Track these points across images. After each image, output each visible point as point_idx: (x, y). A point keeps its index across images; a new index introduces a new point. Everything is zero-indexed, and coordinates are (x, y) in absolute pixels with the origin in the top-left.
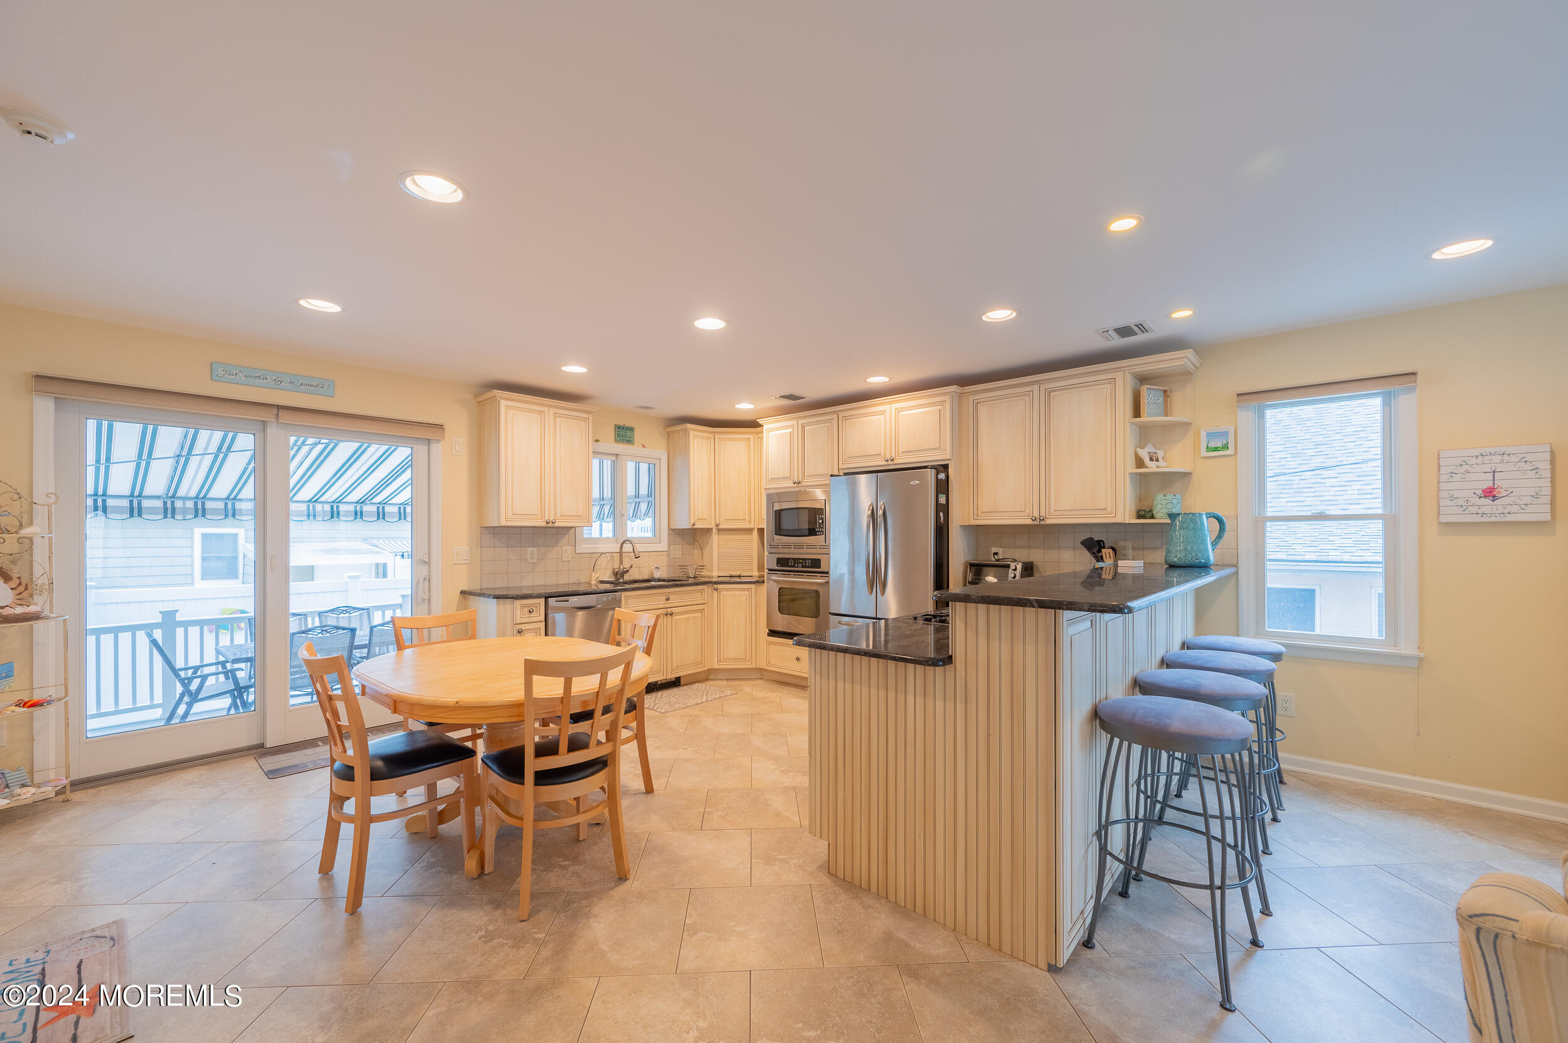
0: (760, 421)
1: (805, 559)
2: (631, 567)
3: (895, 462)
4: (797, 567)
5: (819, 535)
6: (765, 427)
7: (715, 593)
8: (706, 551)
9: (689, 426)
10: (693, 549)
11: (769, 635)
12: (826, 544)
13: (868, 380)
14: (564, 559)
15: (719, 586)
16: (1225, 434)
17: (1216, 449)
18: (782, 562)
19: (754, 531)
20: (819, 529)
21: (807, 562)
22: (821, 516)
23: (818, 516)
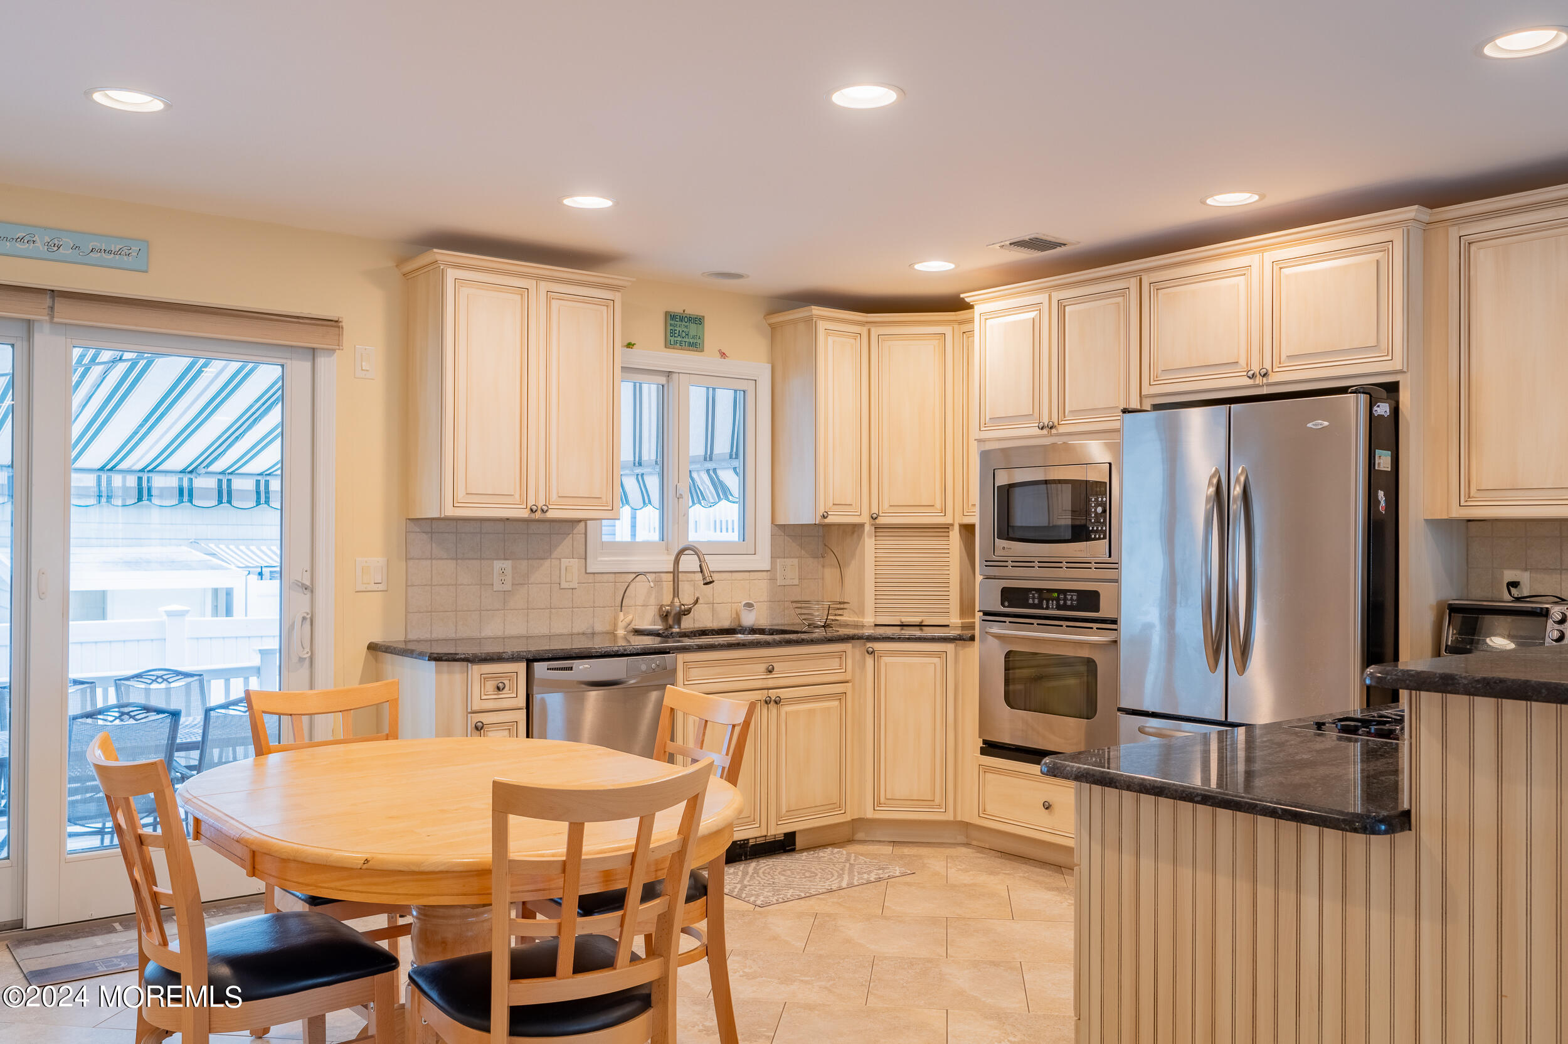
0: (968, 297)
1: (1064, 592)
2: (696, 602)
3: (1273, 378)
4: (1047, 608)
5: (1095, 539)
6: (978, 309)
7: (869, 660)
8: (851, 571)
9: (816, 310)
10: (823, 566)
11: (983, 752)
12: (1110, 560)
13: (1209, 201)
14: (564, 585)
15: (878, 646)
18: (1010, 596)
19: (953, 530)
20: (1097, 528)
21: (1069, 597)
22: (1100, 499)
23: (1093, 500)
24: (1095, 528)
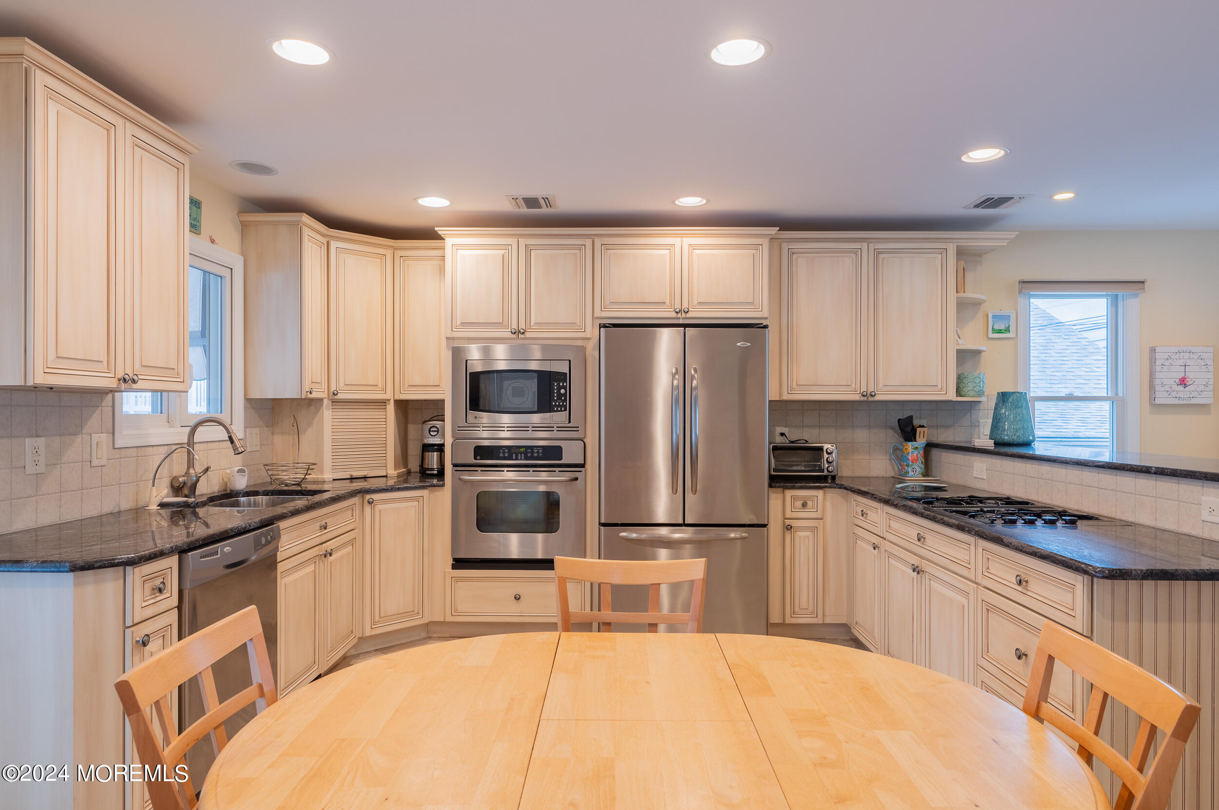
0: (441, 231)
1: (532, 447)
2: (207, 470)
3: (689, 315)
4: (521, 459)
5: (557, 411)
6: (449, 242)
7: (368, 509)
8: (307, 437)
9: (306, 219)
10: (273, 434)
11: (454, 567)
12: (570, 425)
14: (95, 462)
15: (375, 496)
16: (1007, 318)
17: (1000, 331)
19: (389, 404)
20: (559, 404)
21: (536, 451)
22: (561, 384)
23: (556, 384)
24: (557, 404)
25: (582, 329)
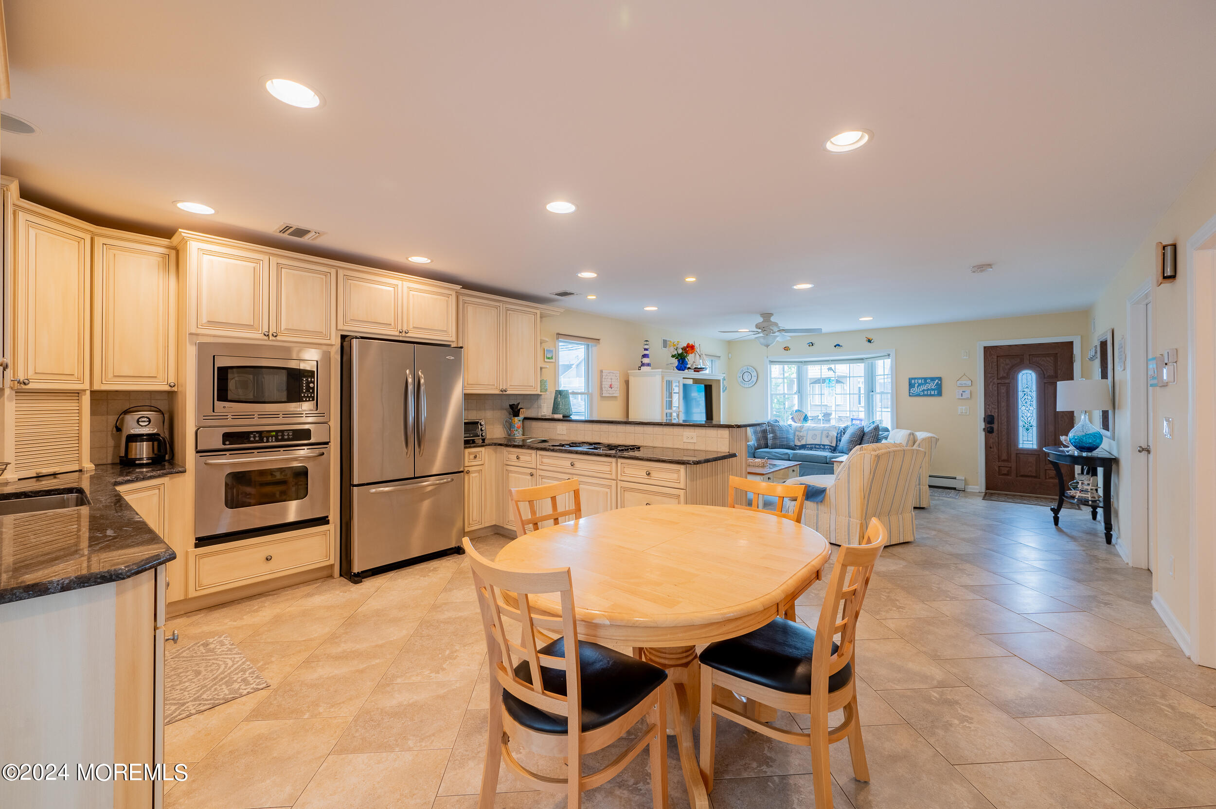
0: (185, 233)
1: (282, 431)
5: (306, 401)
6: (189, 242)
12: (317, 412)
16: (552, 351)
17: (549, 358)
18: (228, 437)
19: (85, 395)
21: (286, 434)
22: (309, 380)
23: (304, 379)
24: (306, 395)
25: (327, 337)
